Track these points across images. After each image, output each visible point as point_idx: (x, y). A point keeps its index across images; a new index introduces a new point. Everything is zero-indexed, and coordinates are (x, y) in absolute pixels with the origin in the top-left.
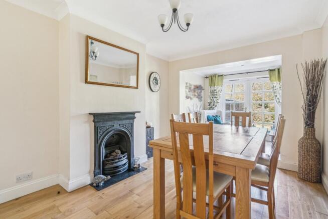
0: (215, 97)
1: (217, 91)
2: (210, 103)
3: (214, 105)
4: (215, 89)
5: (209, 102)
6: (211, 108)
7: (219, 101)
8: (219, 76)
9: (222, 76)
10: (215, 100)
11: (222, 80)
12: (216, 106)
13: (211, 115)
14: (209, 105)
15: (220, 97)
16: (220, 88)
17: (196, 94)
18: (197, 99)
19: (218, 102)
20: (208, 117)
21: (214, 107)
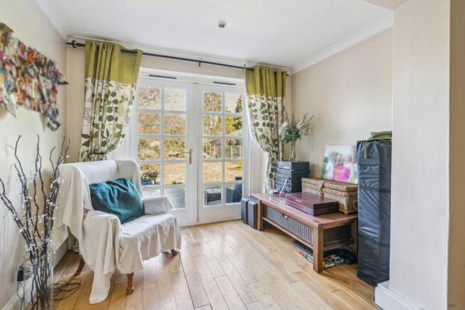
0: (110, 118)
1: (118, 97)
2: (91, 137)
3: (104, 144)
4: (112, 89)
5: (86, 131)
6: (95, 155)
7: (125, 131)
8: (124, 51)
9: (134, 52)
10: (109, 126)
11: (134, 68)
12: (112, 147)
13: (101, 180)
14: (87, 144)
15: (127, 119)
16: (126, 90)
17: (34, 94)
18: (36, 115)
19: (120, 135)
20: (94, 188)
21: (105, 149)
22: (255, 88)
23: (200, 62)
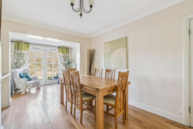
0: (22, 59)
1: (24, 54)
2: (16, 63)
3: (20, 65)
4: (22, 52)
6: (17, 67)
7: (26, 62)
8: (25, 43)
9: (28, 43)
10: (21, 61)
11: (28, 47)
12: (22, 66)
14: (15, 65)
16: (26, 52)
19: (24, 63)
20: (20, 74)
21: (20, 66)
22: (61, 51)
23: (46, 46)
